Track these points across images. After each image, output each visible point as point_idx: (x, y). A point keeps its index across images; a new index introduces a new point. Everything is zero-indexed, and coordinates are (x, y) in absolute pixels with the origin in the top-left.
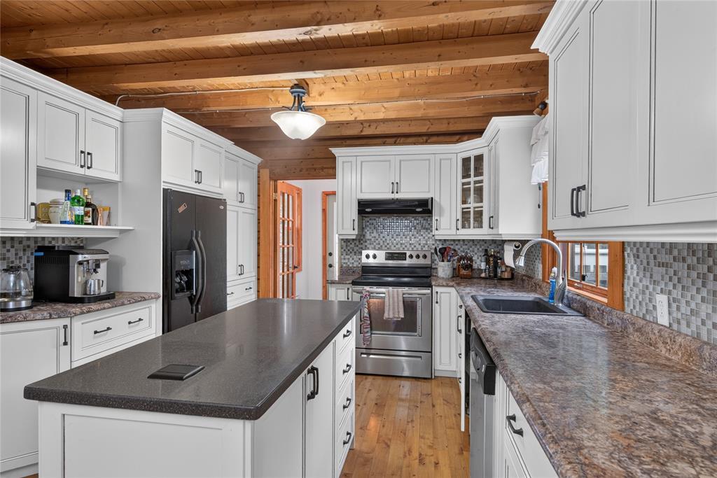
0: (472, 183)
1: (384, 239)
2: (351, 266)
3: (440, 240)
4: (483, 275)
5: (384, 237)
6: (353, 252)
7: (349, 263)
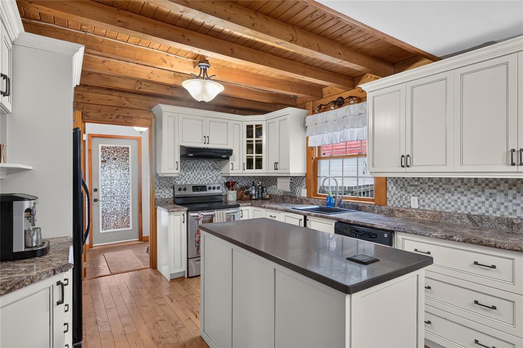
0: (254, 142)
1: (188, 177)
2: (163, 197)
3: (225, 176)
4: (254, 198)
5: (188, 175)
6: (165, 187)
7: (161, 196)
